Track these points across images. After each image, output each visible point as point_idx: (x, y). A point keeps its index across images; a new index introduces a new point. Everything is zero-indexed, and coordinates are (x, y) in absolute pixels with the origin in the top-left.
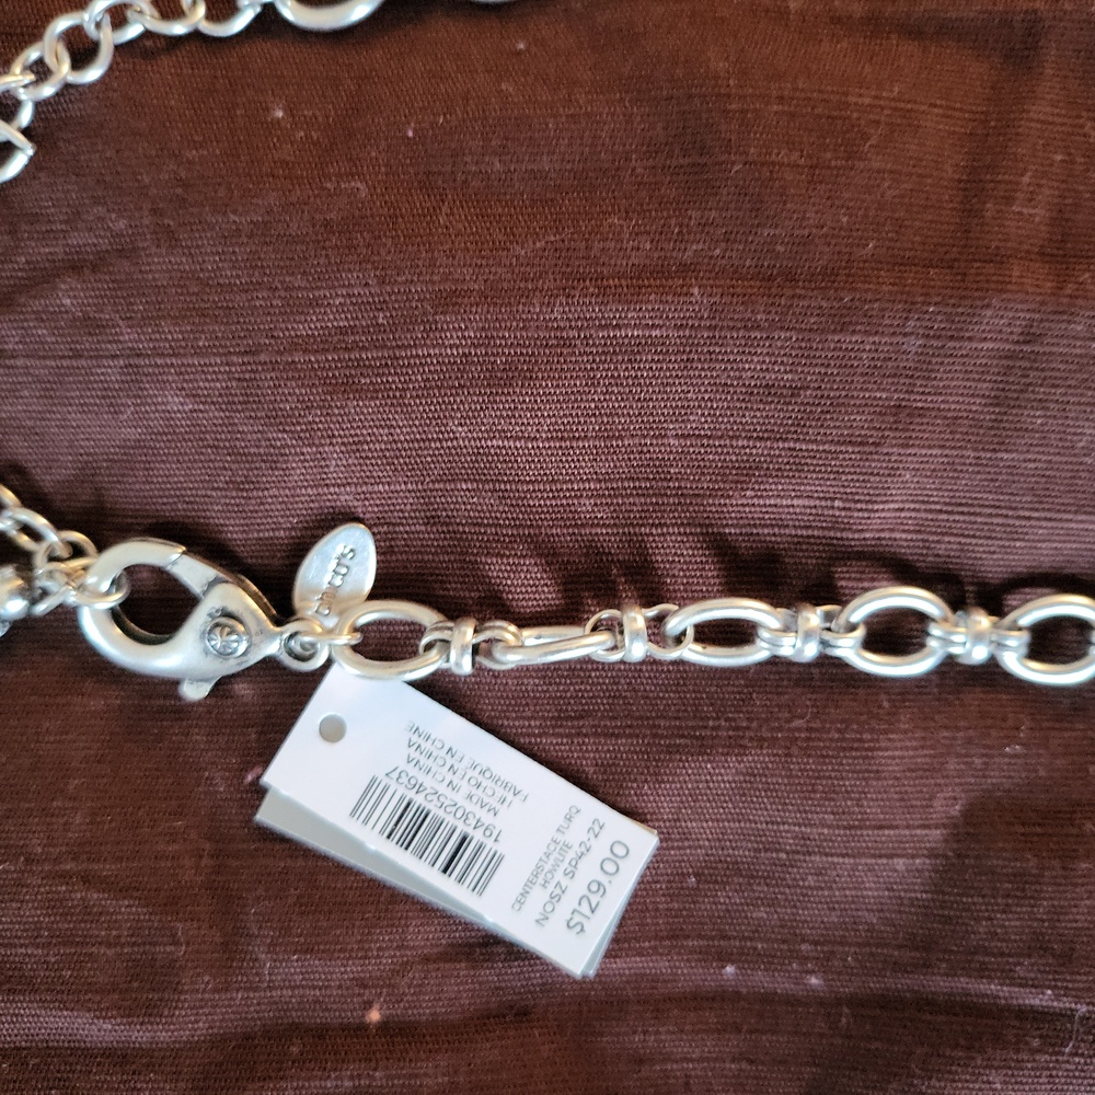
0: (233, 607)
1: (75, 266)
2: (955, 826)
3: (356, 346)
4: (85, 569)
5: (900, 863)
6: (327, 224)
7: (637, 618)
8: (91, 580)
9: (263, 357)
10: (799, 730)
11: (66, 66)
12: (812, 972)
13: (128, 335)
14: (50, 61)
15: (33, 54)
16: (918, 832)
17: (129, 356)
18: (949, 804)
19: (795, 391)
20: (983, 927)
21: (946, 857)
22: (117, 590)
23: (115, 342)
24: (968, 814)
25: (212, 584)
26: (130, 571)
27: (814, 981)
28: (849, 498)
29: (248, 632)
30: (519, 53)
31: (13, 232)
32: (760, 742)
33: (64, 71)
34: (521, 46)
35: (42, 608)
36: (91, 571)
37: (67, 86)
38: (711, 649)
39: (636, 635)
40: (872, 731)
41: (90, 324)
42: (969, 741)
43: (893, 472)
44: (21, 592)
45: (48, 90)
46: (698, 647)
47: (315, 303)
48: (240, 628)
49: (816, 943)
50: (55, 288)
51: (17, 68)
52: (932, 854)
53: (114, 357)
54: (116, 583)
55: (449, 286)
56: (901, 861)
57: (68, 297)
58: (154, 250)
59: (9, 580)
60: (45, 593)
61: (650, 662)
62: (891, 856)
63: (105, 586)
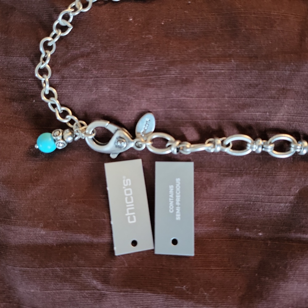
0: (122, 136)
1: (82, 56)
2: (297, 196)
3: (150, 75)
4: (85, 129)
5: (282, 205)
6: (143, 45)
7: (219, 141)
8: (87, 131)
9: (127, 78)
10: (256, 171)
11: (81, 7)
12: (260, 232)
13: (95, 72)
14: (77, 6)
15: (73, 4)
16: (287, 197)
17: (94, 78)
18: (296, 190)
19: (257, 85)
20: (304, 221)
21: (294, 203)
22: (93, 133)
23: (92, 74)
24: (300, 192)
25: (116, 131)
26: (96, 128)
27: (260, 234)
28: (270, 112)
29: (126, 142)
30: (189, 4)
31: (67, 48)
32: (247, 174)
33: (81, 9)
34: (190, 2)
35: (77, 138)
36: (87, 129)
37: (81, 12)
38: (235, 151)
39: (218, 145)
40: (275, 171)
41: (85, 70)
42: (301, 174)
43: (282, 105)
44: (71, 136)
45: (77, 13)
46: (231, 150)
47: (140, 64)
48: (124, 141)
49: (261, 225)
50: (77, 61)
51: (69, 8)
52: (290, 202)
53: (91, 78)
54: (93, 132)
55: (172, 60)
56: (282, 204)
57: (80, 64)
58: (101, 52)
59: (68, 133)
60: (76, 136)
61: (221, 152)
62: (280, 203)
63: (91, 133)
